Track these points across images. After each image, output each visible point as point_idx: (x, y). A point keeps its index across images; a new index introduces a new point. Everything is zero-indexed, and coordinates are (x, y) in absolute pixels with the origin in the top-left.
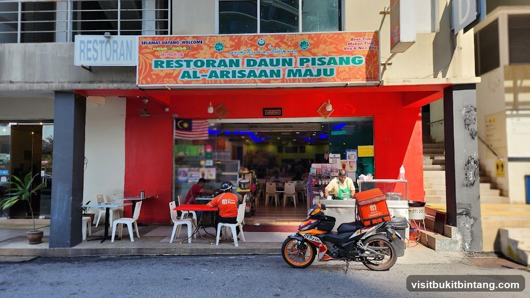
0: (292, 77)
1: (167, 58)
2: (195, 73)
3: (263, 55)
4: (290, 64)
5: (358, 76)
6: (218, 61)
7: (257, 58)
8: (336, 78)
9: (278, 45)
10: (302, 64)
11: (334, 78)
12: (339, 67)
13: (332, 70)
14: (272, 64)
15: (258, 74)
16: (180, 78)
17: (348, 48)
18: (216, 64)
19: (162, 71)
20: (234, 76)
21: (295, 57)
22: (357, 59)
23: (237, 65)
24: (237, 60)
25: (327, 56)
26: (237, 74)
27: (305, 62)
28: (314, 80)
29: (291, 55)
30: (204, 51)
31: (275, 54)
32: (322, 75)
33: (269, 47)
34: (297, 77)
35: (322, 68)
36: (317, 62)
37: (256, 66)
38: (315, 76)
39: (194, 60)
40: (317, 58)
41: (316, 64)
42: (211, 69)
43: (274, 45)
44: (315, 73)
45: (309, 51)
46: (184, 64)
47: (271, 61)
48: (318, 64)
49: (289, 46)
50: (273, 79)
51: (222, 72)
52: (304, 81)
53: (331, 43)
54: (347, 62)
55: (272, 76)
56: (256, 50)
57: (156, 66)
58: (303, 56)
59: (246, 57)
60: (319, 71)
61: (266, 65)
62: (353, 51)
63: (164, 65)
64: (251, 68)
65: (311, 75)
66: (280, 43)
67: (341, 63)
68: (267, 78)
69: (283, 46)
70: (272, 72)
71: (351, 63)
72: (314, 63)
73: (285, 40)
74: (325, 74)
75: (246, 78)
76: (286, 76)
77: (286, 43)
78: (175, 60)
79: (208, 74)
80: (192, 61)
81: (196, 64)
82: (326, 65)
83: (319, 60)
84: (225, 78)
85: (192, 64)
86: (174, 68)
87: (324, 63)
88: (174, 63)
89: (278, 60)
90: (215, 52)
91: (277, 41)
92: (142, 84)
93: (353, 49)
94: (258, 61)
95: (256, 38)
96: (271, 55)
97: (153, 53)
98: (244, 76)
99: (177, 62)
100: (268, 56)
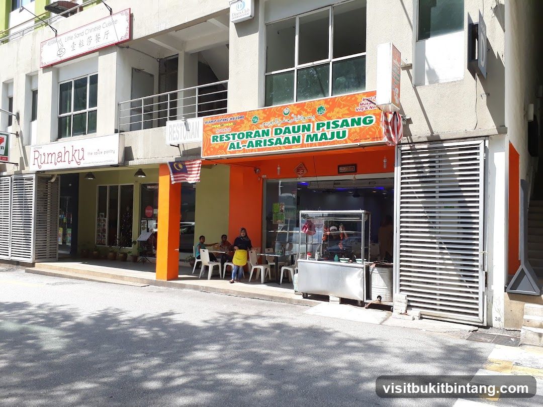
0: (310, 142)
1: (220, 133)
2: (238, 144)
3: (287, 123)
4: (308, 130)
5: (368, 136)
6: (254, 132)
7: (283, 127)
8: (347, 139)
9: (299, 113)
10: (318, 129)
11: (345, 140)
12: (351, 129)
13: (344, 132)
14: (294, 131)
15: (283, 141)
16: (228, 150)
17: (360, 108)
18: (253, 135)
19: (217, 144)
20: (265, 145)
21: (313, 122)
22: (368, 119)
23: (267, 135)
24: (268, 130)
25: (340, 118)
26: (268, 143)
27: (322, 127)
28: (328, 143)
29: (310, 120)
30: (244, 125)
31: (297, 121)
32: (335, 138)
33: (293, 115)
34: (314, 141)
35: (335, 130)
36: (332, 125)
37: (282, 135)
38: (329, 139)
39: (238, 133)
40: (331, 121)
41: (331, 128)
42: (249, 139)
43: (296, 113)
44: (329, 136)
45: (325, 115)
46: (231, 137)
47: (294, 128)
48: (332, 128)
49: (308, 113)
50: (295, 145)
51: (257, 142)
52: (320, 144)
53: (344, 106)
54: (359, 124)
55: (293, 142)
56: (282, 119)
57: (214, 141)
58: (320, 120)
59: (274, 126)
60: (333, 134)
61: (289, 132)
62: (365, 111)
63: (218, 139)
64: (278, 137)
65: (326, 138)
66: (302, 111)
67: (352, 125)
68: (290, 145)
69: (304, 113)
70: (294, 138)
71: (362, 124)
72: (328, 128)
73: (305, 108)
74: (338, 137)
75: (273, 146)
76: (305, 142)
77: (306, 111)
78: (225, 134)
79: (247, 145)
80: (236, 134)
81: (239, 137)
82: (339, 128)
83: (334, 123)
84: (259, 147)
85: (236, 136)
86: (225, 141)
87: (337, 126)
88: (224, 137)
89: (299, 127)
90: (252, 125)
91: (299, 109)
92: (205, 156)
93: (364, 109)
94: (283, 129)
95: (282, 109)
96: (294, 123)
97: (211, 130)
98: (272, 143)
99: (226, 136)
100: (291, 124)
